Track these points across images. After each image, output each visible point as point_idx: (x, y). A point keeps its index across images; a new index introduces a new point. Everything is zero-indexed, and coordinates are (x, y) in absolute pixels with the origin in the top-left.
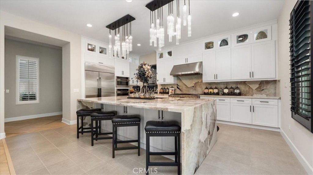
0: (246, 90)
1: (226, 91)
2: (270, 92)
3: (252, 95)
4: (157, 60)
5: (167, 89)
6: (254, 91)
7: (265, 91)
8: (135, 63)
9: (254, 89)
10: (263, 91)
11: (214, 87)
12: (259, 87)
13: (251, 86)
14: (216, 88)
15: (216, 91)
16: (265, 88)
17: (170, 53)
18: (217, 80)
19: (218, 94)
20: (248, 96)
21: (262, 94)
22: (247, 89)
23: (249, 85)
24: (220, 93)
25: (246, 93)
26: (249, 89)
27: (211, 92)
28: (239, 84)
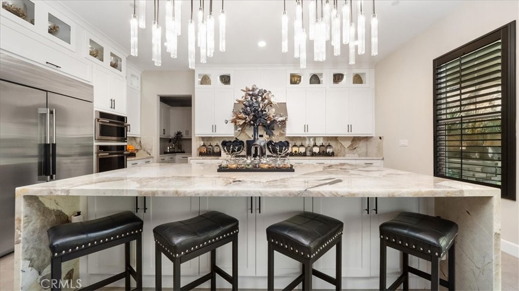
0: (337, 149)
1: (316, 150)
2: (362, 151)
3: (344, 156)
4: (196, 87)
5: (216, 146)
6: (347, 150)
7: (357, 149)
8: (132, 84)
9: (346, 147)
10: (355, 150)
11: (298, 143)
12: (352, 145)
13: (343, 143)
14: (302, 146)
15: (302, 150)
16: (357, 146)
17: (226, 79)
18: (307, 133)
19: (304, 155)
20: (340, 156)
21: (354, 154)
22: (339, 147)
23: (340, 141)
24: (308, 153)
25: (338, 153)
26: (341, 147)
27: (296, 152)
28: (330, 140)
